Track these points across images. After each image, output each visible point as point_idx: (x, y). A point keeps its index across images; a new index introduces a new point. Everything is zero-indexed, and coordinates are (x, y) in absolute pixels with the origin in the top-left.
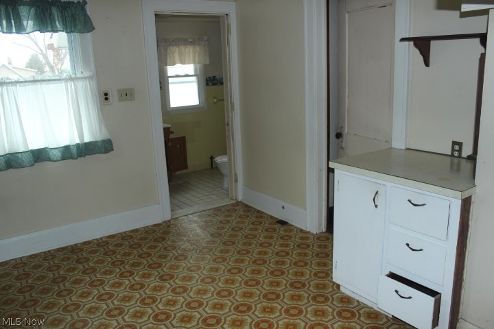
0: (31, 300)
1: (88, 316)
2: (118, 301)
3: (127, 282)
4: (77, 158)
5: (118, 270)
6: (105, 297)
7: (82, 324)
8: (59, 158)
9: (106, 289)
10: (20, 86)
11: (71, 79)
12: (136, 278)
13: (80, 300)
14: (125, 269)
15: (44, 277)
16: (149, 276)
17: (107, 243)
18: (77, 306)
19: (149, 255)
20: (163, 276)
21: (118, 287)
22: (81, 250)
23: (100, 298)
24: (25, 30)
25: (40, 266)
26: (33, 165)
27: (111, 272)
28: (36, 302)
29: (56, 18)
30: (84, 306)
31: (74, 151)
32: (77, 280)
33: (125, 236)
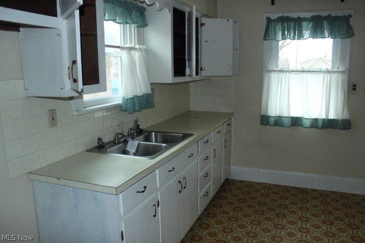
0: (261, 211)
1: (286, 236)
2: (310, 237)
3: (325, 228)
4: (321, 129)
5: (324, 217)
6: (304, 230)
7: (279, 239)
8: (308, 126)
9: (308, 226)
10: (293, 74)
11: (328, 72)
12: (333, 229)
13: (287, 224)
14: (329, 218)
15: (275, 201)
16: (344, 231)
17: (327, 196)
18: (283, 227)
19: (354, 217)
20: (355, 236)
21: (317, 228)
22: (308, 193)
23: (300, 230)
24: (303, 37)
25: (277, 193)
26: (290, 127)
27: (317, 216)
28: (263, 213)
29: (326, 28)
30: (287, 229)
31: (320, 123)
32: (293, 211)
33: (343, 196)
